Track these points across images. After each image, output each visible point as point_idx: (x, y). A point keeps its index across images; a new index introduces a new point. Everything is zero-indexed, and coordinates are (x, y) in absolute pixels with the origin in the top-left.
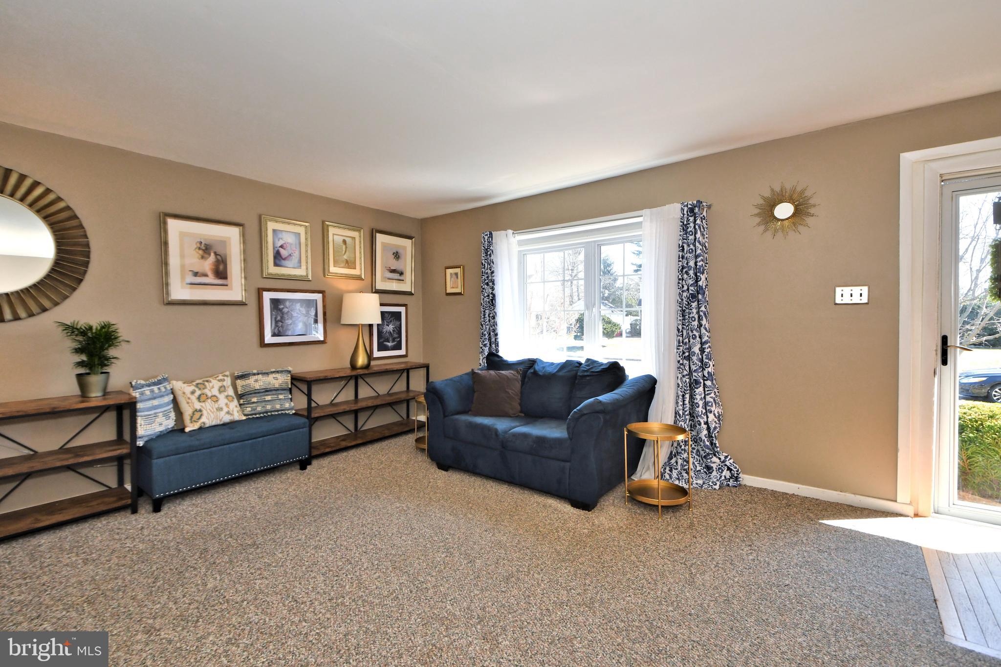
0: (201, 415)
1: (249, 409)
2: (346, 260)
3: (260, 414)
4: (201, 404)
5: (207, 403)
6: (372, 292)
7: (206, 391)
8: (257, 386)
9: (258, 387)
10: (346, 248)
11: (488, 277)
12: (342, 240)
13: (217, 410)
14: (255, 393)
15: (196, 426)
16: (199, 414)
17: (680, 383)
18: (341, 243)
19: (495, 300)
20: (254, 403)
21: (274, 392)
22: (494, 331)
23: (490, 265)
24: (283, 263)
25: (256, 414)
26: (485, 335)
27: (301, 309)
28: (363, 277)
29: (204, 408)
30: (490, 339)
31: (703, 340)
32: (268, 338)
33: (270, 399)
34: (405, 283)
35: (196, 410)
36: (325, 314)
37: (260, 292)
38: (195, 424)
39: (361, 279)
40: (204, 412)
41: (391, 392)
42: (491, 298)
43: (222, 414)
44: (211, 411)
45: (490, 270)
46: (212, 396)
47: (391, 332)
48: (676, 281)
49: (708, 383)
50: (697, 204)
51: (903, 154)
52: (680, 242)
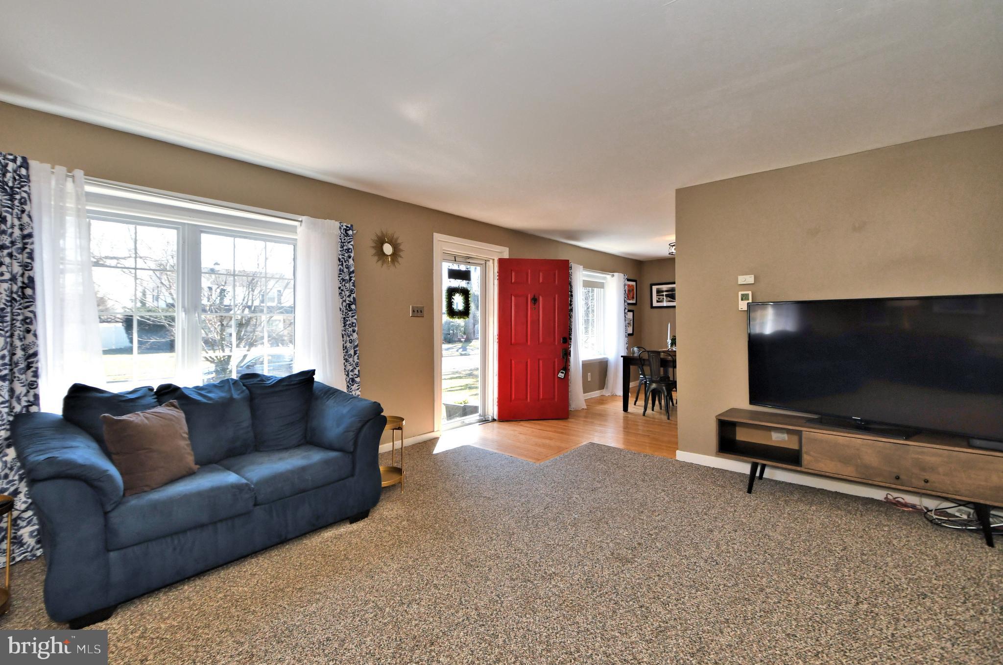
11: (13, 242)
19: (34, 288)
22: (25, 348)
23: (19, 219)
30: (14, 365)
31: (356, 343)
42: (19, 284)
45: (22, 230)
48: (337, 291)
49: (358, 380)
50: (351, 228)
51: (434, 233)
52: (340, 257)
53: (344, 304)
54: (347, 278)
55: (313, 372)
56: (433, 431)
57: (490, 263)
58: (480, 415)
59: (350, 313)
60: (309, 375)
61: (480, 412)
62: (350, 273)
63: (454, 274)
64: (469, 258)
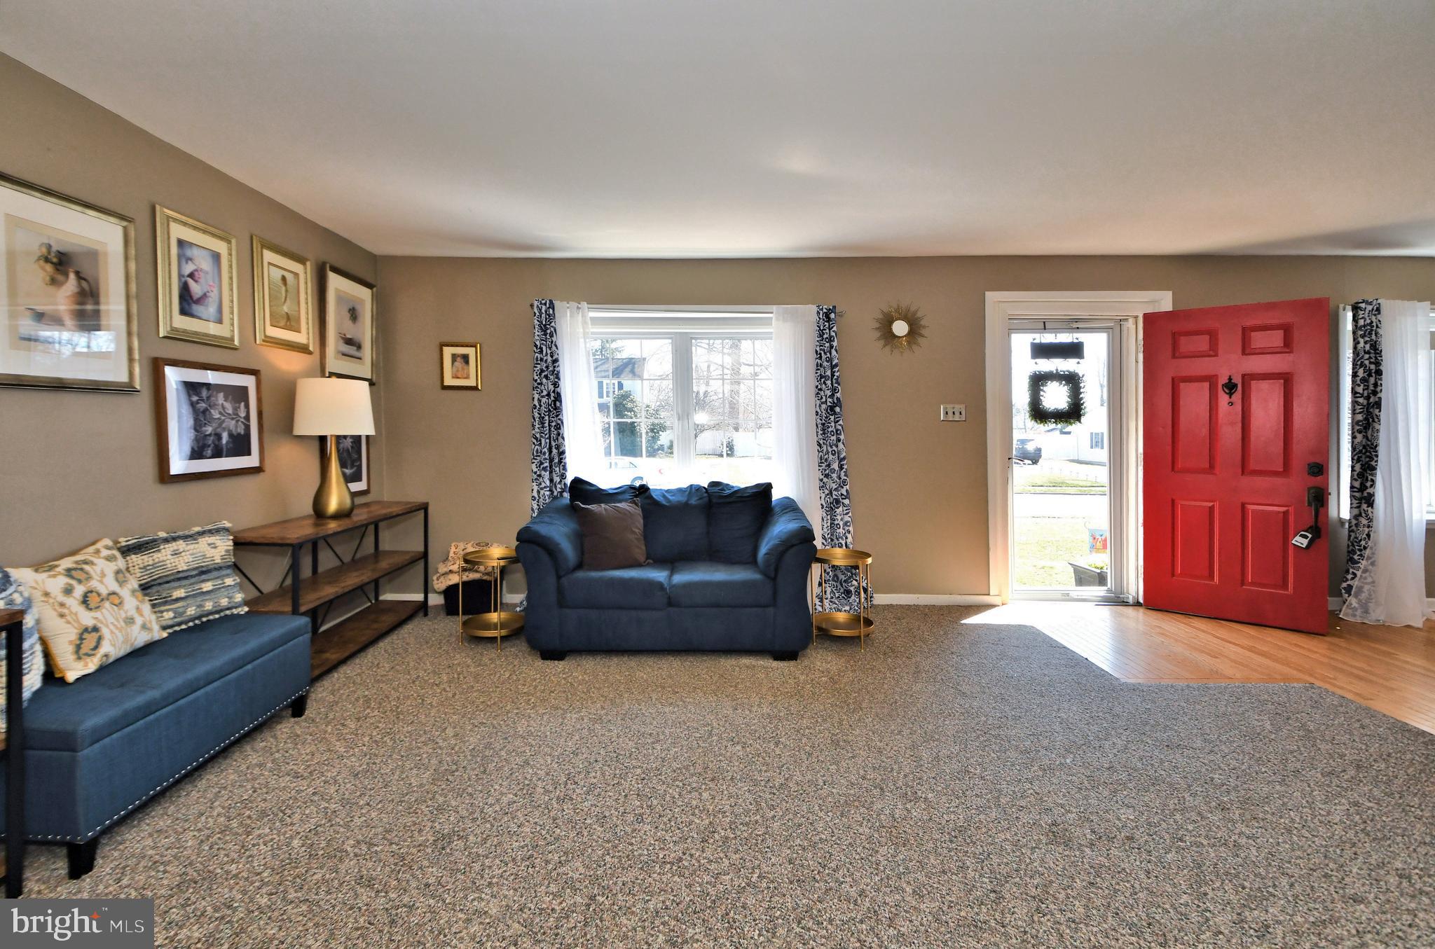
0: (100, 639)
1: (171, 614)
2: (287, 313)
3: (192, 620)
4: (93, 614)
5: (104, 610)
6: (323, 375)
7: (94, 584)
8: (182, 565)
9: (182, 567)
10: (287, 291)
11: (547, 367)
12: (280, 277)
13: (125, 622)
14: (179, 579)
15: (91, 666)
16: (95, 635)
17: (824, 504)
18: (280, 283)
19: (561, 402)
20: (178, 600)
21: (215, 574)
22: (558, 447)
23: (550, 348)
24: (196, 309)
25: (186, 622)
26: (544, 454)
27: (224, 403)
28: (311, 348)
29: (102, 623)
30: (551, 460)
31: (842, 456)
32: (178, 465)
33: (211, 588)
34: (363, 364)
35: (86, 630)
36: (260, 414)
37: (156, 369)
38: (88, 660)
39: (310, 353)
40: (105, 631)
41: (358, 556)
42: (552, 398)
43: (136, 628)
44: (115, 625)
45: (552, 357)
46: (109, 594)
47: (348, 450)
48: (814, 391)
49: (846, 502)
50: (833, 310)
51: (987, 293)
52: (818, 349)
53: (824, 406)
54: (829, 373)
55: (768, 487)
56: (989, 595)
57: (1130, 324)
58: (1109, 591)
59: (832, 418)
60: (765, 490)
61: (1109, 585)
62: (833, 367)
63: (1041, 351)
64: (1077, 321)
